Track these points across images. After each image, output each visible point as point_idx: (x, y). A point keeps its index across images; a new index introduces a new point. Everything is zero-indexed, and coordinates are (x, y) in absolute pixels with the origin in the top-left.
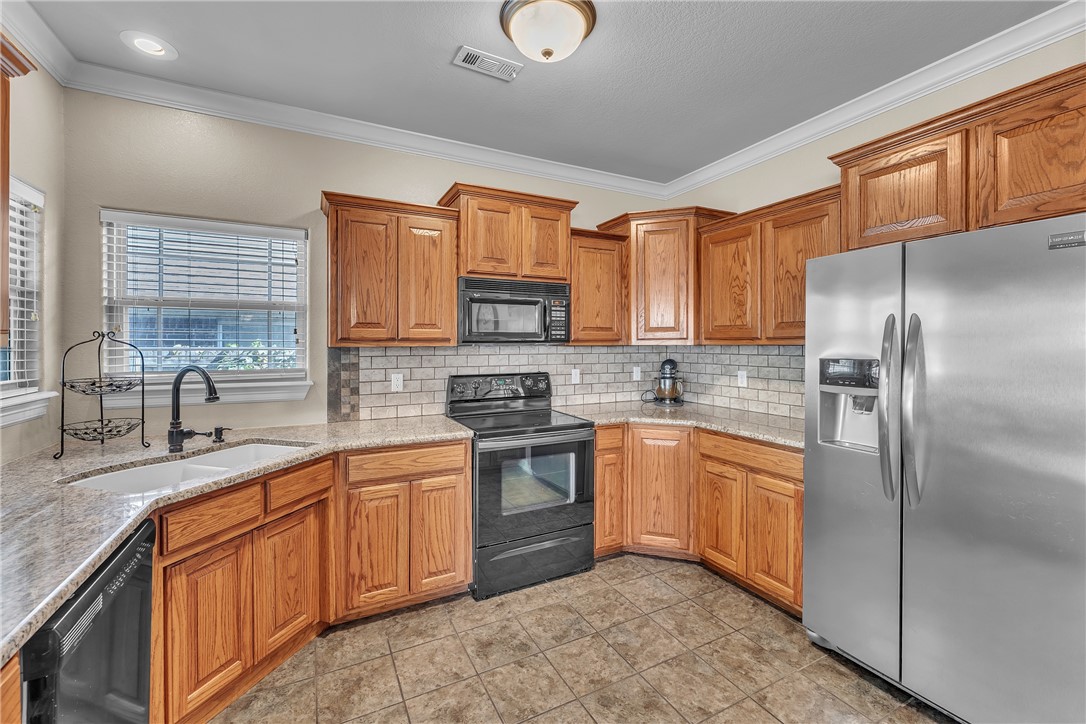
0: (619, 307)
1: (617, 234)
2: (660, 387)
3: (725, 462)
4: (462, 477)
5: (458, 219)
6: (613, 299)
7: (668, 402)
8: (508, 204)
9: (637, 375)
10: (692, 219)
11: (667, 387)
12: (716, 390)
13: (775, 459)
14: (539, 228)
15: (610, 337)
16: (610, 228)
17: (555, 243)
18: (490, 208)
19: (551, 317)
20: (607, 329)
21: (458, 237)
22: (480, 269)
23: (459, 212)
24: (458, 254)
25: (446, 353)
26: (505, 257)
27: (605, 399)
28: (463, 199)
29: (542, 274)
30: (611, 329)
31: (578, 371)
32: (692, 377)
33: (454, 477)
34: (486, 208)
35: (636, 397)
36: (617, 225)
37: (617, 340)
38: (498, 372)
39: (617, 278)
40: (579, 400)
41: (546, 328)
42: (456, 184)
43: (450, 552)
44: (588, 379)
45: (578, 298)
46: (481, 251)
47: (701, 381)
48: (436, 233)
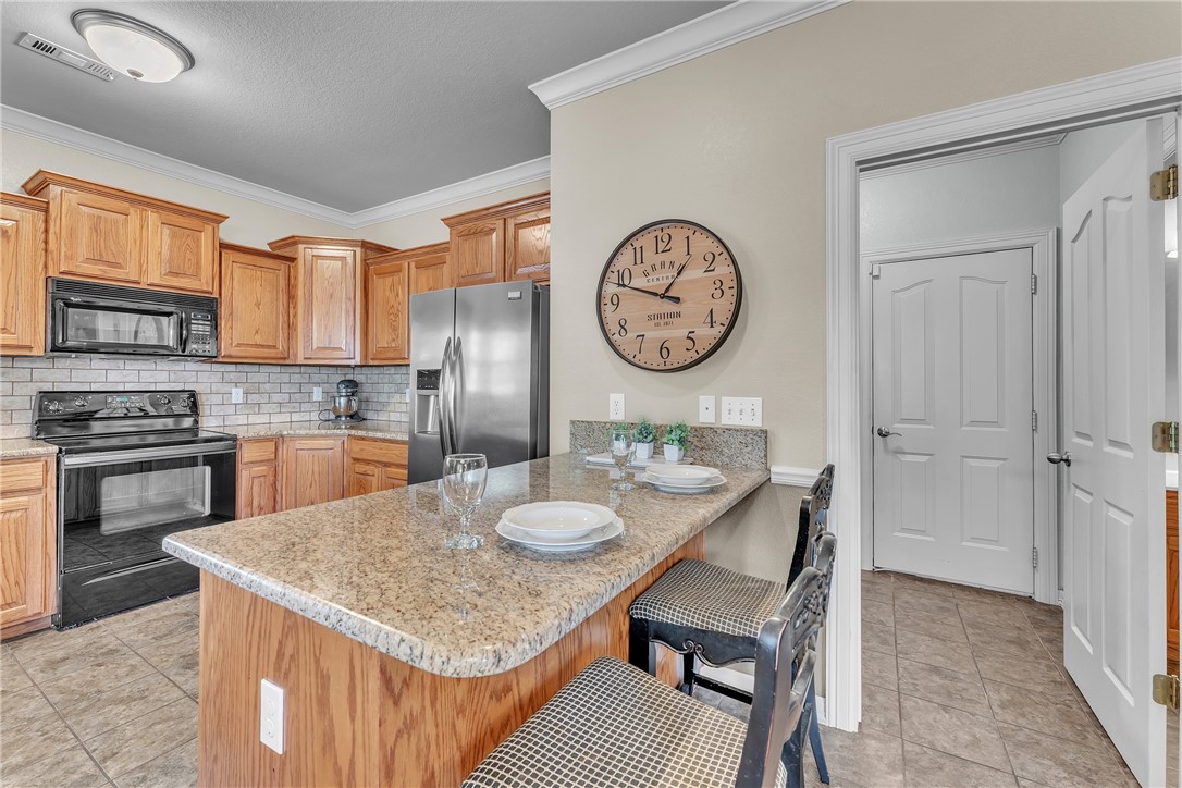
0: (286, 326)
1: (286, 254)
2: (335, 406)
3: (368, 462)
4: (40, 497)
5: (47, 211)
6: (277, 318)
7: (343, 419)
8: (127, 205)
9: (318, 394)
10: (359, 251)
11: (342, 405)
12: (391, 407)
13: (398, 452)
14: (173, 236)
15: (272, 355)
16: (280, 248)
17: (198, 255)
18: (97, 205)
19: (188, 330)
20: (269, 347)
21: (46, 231)
22: (79, 271)
23: (48, 203)
24: (46, 251)
25: (34, 365)
26: (121, 261)
27: (276, 419)
28: (54, 190)
29: (176, 284)
30: (275, 347)
31: (240, 390)
32: (374, 397)
33: (26, 498)
34: (94, 205)
35: (315, 416)
36: (288, 245)
37: (284, 359)
38: (122, 389)
39: (283, 298)
40: (242, 420)
41: (183, 342)
42: (41, 171)
43: (17, 583)
44: (253, 398)
45: (231, 314)
46: (83, 251)
47: (380, 399)
48: (9, 223)
